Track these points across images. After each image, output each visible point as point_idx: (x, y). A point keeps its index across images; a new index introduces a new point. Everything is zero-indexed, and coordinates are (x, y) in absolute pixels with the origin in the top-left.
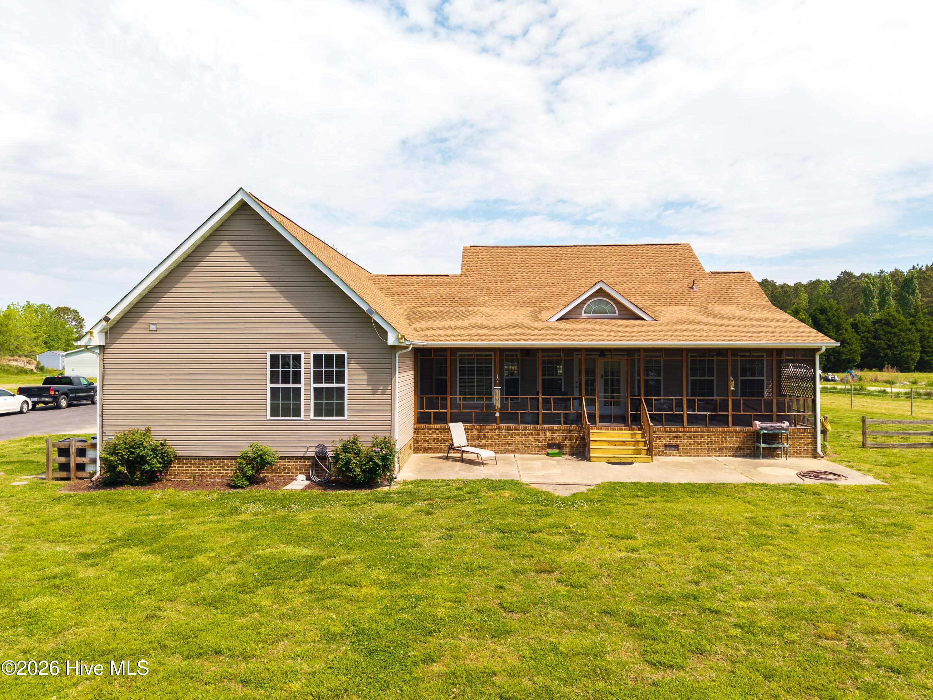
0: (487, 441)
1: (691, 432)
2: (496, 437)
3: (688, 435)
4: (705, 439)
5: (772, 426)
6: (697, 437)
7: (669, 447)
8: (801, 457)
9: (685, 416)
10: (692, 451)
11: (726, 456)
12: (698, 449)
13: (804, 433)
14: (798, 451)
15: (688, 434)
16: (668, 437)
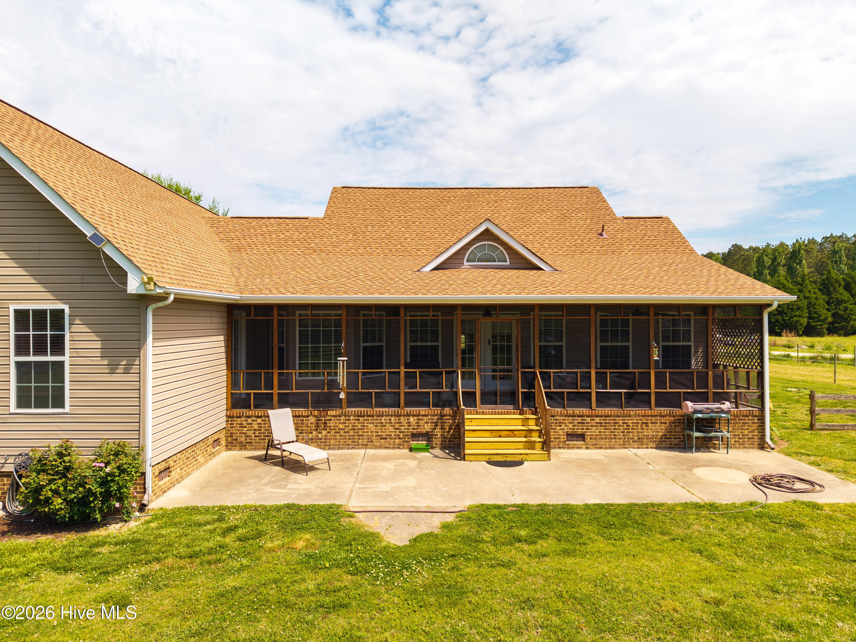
0: (329, 432)
1: (601, 416)
2: (341, 426)
3: (598, 420)
4: (620, 426)
5: (708, 409)
6: (609, 423)
7: (572, 436)
8: (745, 447)
9: (594, 395)
10: (603, 442)
11: (647, 448)
12: (611, 438)
13: (748, 416)
14: (741, 440)
15: (598, 418)
16: (571, 423)
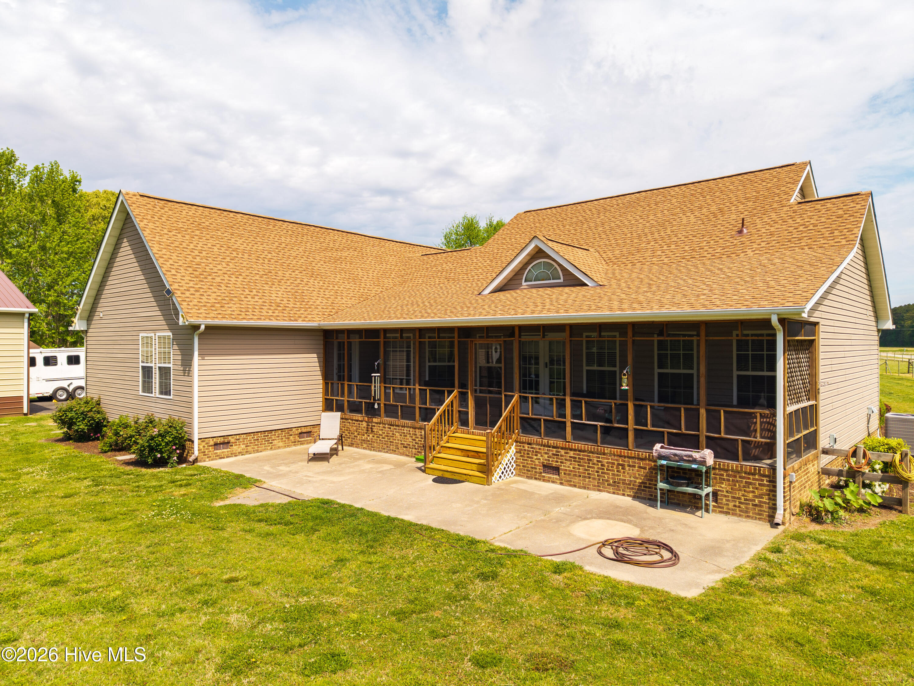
0: (373, 436)
1: (575, 450)
2: (380, 432)
3: (571, 453)
4: (594, 464)
5: (675, 455)
6: (582, 459)
7: (548, 468)
8: (748, 517)
9: (568, 425)
10: (577, 480)
11: (624, 495)
12: (585, 477)
13: (754, 474)
14: (743, 506)
15: (572, 452)
16: (546, 453)
